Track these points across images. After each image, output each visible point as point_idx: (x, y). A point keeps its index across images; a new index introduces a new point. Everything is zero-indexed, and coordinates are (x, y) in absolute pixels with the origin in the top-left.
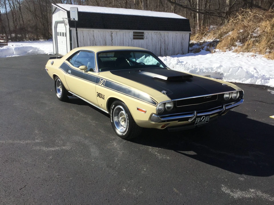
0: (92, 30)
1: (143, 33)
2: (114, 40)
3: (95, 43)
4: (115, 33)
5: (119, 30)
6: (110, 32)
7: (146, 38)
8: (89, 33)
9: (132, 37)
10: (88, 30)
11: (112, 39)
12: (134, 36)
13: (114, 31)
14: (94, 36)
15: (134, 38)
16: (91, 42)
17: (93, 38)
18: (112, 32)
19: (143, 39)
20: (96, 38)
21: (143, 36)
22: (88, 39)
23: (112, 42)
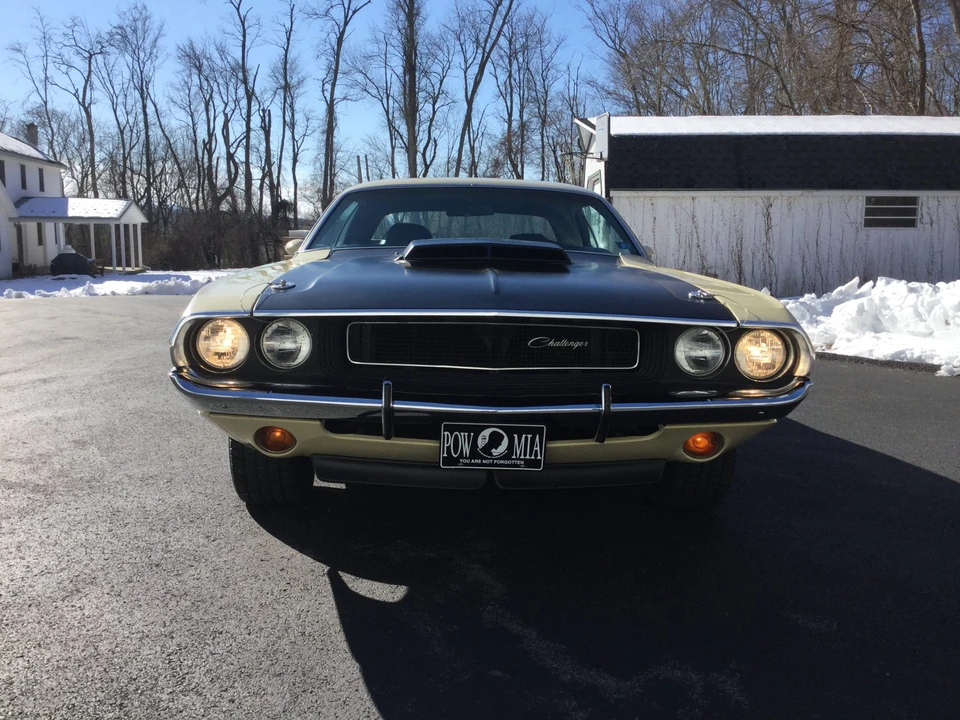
0: (688, 194)
1: (914, 201)
2: (775, 231)
3: (695, 241)
4: (785, 203)
5: (799, 192)
6: (760, 201)
7: (926, 219)
8: (678, 207)
9: (860, 217)
10: (673, 198)
11: (769, 228)
12: (868, 212)
13: (780, 198)
14: (694, 217)
15: (868, 223)
16: (683, 240)
17: (690, 223)
18: (772, 199)
19: (912, 224)
20: (701, 224)
21: (913, 212)
22: (673, 229)
23: (768, 239)
